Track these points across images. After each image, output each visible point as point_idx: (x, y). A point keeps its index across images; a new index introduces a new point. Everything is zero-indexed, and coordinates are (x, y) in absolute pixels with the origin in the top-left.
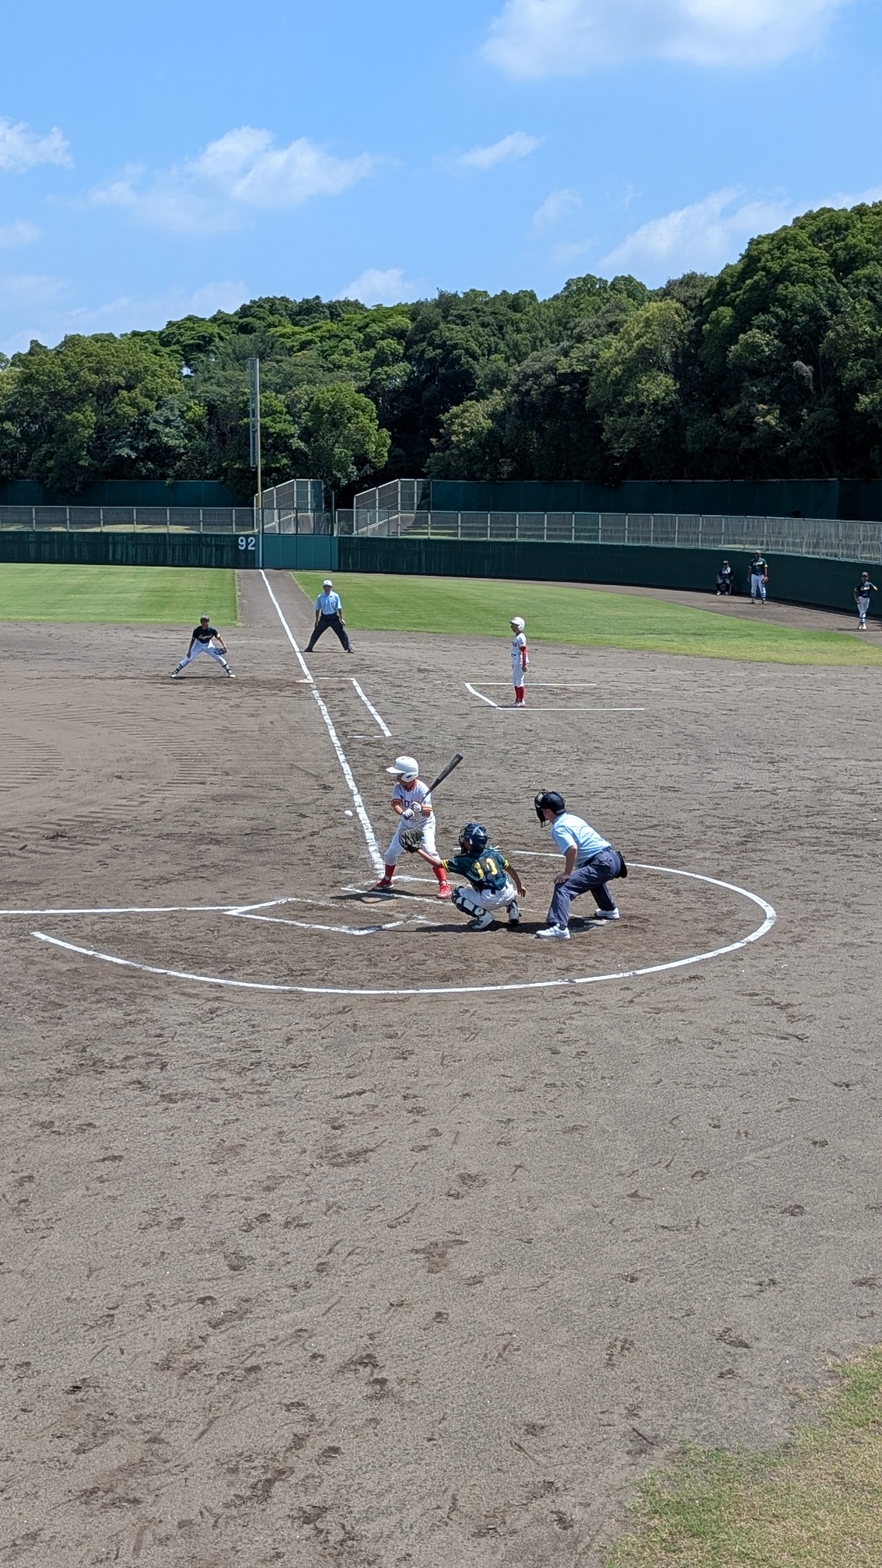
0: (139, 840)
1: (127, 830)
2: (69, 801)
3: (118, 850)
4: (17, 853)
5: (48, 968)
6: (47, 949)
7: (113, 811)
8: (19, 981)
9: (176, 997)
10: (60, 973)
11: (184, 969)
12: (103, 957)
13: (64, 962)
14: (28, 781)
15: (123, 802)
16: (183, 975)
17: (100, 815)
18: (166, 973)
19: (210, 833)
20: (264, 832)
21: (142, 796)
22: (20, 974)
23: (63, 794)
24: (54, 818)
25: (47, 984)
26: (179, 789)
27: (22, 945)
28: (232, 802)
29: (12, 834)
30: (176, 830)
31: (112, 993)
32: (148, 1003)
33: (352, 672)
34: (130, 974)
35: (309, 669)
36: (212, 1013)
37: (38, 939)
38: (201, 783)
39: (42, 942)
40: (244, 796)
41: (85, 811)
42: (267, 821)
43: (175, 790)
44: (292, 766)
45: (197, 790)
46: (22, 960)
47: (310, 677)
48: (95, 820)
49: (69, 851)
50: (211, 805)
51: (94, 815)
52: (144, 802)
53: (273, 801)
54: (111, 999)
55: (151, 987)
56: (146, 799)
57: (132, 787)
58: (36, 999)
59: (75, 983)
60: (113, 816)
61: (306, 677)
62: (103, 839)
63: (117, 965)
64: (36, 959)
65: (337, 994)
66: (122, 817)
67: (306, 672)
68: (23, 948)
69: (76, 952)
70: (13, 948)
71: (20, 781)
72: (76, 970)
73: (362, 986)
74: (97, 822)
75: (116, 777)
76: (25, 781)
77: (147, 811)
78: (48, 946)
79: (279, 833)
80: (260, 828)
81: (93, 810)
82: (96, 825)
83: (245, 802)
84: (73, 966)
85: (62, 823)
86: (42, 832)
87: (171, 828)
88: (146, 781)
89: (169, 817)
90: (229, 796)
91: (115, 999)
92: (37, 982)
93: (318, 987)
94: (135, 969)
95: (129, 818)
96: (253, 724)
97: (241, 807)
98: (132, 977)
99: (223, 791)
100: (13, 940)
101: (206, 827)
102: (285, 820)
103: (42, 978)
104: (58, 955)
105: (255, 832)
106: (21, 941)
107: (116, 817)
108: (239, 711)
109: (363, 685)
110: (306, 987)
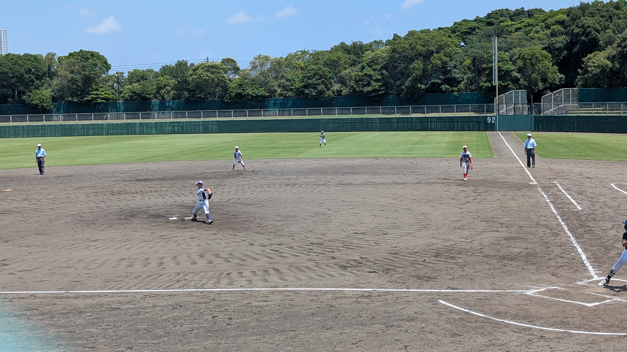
0: (475, 258)
1: (469, 253)
2: (439, 239)
3: (466, 262)
4: (422, 263)
5: (449, 317)
6: (447, 308)
7: (460, 244)
8: (438, 323)
9: (511, 333)
10: (455, 320)
11: (511, 320)
12: (473, 313)
13: (456, 315)
14: (419, 230)
15: (463, 240)
16: (511, 323)
17: (455, 246)
18: (503, 322)
19: (507, 255)
20: (533, 255)
21: (471, 238)
22: (437, 319)
23: (436, 236)
24: (434, 247)
25: (450, 324)
26: (488, 234)
27: (435, 306)
28: (514, 241)
29: (418, 254)
30: (492, 253)
31: (481, 330)
32: (499, 335)
33: (555, 179)
34: (487, 321)
35: (533, 177)
36: (530, 341)
37: (442, 303)
38: (498, 232)
39: (443, 305)
40: (519, 238)
41: (448, 244)
42: (533, 250)
43: (485, 235)
44: (538, 224)
45: (496, 234)
46: (437, 313)
47: (534, 181)
48: (453, 248)
49: (445, 263)
50: (504, 242)
51: (452, 246)
52: (473, 240)
53: (533, 240)
54: (482, 333)
55: (498, 328)
56: (474, 239)
57: (466, 233)
58: (447, 331)
59: (463, 325)
60: (461, 247)
61: (533, 181)
62: (459, 257)
63: (480, 316)
64: (443, 313)
65: (588, 334)
66: (465, 247)
67: (533, 179)
68: (436, 307)
69: (460, 310)
70: (432, 308)
71: (415, 230)
72: (462, 318)
73: (599, 331)
74: (454, 249)
75: (458, 228)
76: (417, 230)
77: (476, 245)
78: (447, 307)
79: (540, 255)
80: (530, 253)
81: (451, 244)
82: (454, 251)
83: (520, 241)
84: (461, 317)
85: (438, 249)
86: (430, 253)
87: (489, 253)
88: (472, 230)
89: (486, 247)
90: (512, 238)
91: (483, 333)
92: (446, 324)
93: (577, 330)
94: (489, 319)
95: (468, 247)
96: (513, 204)
97: (519, 243)
98: (488, 323)
99: (508, 235)
100: (431, 304)
101: (504, 252)
102: (541, 249)
103: (448, 321)
104: (452, 311)
105: (528, 255)
106: (434, 304)
107: (462, 247)
108: (506, 198)
109: (561, 184)
110: (572, 330)
